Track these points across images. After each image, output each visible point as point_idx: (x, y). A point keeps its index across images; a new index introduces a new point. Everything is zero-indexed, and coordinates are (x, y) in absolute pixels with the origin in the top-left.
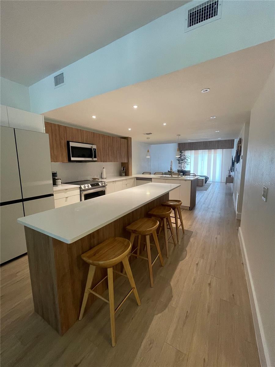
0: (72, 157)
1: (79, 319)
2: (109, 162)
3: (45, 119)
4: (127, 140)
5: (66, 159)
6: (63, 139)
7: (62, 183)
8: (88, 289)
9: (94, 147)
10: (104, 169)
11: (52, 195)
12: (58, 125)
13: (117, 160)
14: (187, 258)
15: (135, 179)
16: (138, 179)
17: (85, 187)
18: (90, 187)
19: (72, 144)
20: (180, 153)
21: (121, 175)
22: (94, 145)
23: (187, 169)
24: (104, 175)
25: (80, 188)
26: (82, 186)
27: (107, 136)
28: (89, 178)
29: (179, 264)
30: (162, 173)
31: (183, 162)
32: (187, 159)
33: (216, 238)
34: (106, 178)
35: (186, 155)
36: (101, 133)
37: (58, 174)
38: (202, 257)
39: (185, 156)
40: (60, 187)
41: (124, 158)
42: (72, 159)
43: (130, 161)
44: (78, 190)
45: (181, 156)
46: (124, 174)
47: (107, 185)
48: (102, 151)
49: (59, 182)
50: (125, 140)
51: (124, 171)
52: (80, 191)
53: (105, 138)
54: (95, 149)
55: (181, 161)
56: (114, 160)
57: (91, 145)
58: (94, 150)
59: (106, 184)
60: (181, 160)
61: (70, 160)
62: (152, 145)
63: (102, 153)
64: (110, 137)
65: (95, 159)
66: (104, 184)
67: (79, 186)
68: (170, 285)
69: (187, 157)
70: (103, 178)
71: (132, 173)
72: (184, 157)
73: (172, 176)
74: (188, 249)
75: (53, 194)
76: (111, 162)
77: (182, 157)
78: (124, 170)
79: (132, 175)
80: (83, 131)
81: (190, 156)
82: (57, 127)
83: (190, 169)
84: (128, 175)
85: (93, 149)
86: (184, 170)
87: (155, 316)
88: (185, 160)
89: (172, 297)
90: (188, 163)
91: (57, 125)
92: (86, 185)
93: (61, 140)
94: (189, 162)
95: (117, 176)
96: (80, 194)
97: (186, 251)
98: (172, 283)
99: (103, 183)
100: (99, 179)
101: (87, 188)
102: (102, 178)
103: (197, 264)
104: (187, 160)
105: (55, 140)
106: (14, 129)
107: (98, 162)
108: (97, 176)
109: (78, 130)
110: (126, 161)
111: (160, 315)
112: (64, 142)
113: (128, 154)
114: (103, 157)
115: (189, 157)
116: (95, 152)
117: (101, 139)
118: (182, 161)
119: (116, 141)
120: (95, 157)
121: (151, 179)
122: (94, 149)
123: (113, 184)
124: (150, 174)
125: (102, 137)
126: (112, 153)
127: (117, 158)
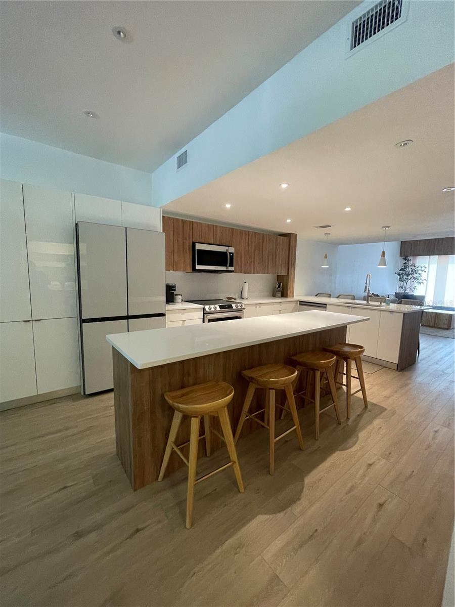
0: (197, 265)
1: (158, 479)
2: (254, 273)
3: (164, 212)
4: (289, 239)
5: (189, 268)
6: (187, 239)
7: (182, 301)
8: (172, 443)
9: (232, 250)
10: (246, 285)
11: (163, 315)
12: (182, 220)
13: (268, 270)
14: (354, 449)
15: (297, 303)
16: (302, 303)
17: (210, 308)
18: (218, 309)
19: (199, 247)
20: (404, 262)
21: (274, 296)
22: (231, 247)
23: (418, 292)
24: (246, 294)
25: (204, 309)
26: (207, 307)
27: (254, 234)
28: (223, 297)
29: (334, 455)
30: (351, 297)
31: (409, 278)
32: (419, 272)
33: (436, 432)
34: (247, 299)
35: (417, 265)
36: (244, 229)
37: (177, 288)
38: (387, 456)
39: (415, 266)
40: (179, 305)
41: (281, 267)
42: (198, 267)
43: (291, 273)
44: (199, 313)
45: (406, 267)
46: (279, 295)
47: (245, 308)
48: (243, 256)
49: (179, 298)
50: (286, 238)
51: (281, 289)
52: (204, 313)
53: (250, 237)
54: (233, 253)
55: (405, 276)
56: (264, 270)
57: (227, 248)
58: (230, 256)
59: (243, 307)
60: (405, 273)
61: (194, 270)
62: (340, 246)
63: (243, 259)
64: (259, 234)
65: (230, 269)
66: (239, 307)
67: (203, 306)
68: (303, 481)
69: (420, 268)
70: (243, 298)
71: (293, 293)
72: (414, 268)
73: (368, 302)
74: (362, 435)
75: (165, 314)
76: (257, 273)
77: (409, 270)
78: (279, 287)
79: (293, 297)
80: (216, 226)
81: (427, 266)
82: (180, 223)
83: (426, 294)
84: (286, 297)
85: (228, 254)
86: (411, 293)
87: (260, 516)
88: (415, 275)
89: (299, 499)
90: (421, 281)
91: (180, 221)
92: (212, 306)
93: (185, 241)
94: (422, 278)
95: (268, 297)
96: (203, 318)
97: (358, 438)
98: (308, 480)
99: (239, 305)
100: (236, 299)
101: (213, 309)
102: (241, 298)
103: (370, 465)
104: (420, 274)
105: (176, 241)
106: (126, 228)
107: (236, 273)
108: (235, 295)
109: (209, 226)
110: (284, 273)
111: (268, 517)
112: (188, 243)
113: (290, 263)
114: (245, 265)
115: (423, 269)
116: (232, 258)
117: (243, 237)
118: (408, 275)
119: (269, 240)
120: (231, 265)
121: (326, 304)
122: (230, 253)
123: (256, 308)
124: (330, 296)
125: (245, 234)
126: (260, 259)
127: (268, 268)
